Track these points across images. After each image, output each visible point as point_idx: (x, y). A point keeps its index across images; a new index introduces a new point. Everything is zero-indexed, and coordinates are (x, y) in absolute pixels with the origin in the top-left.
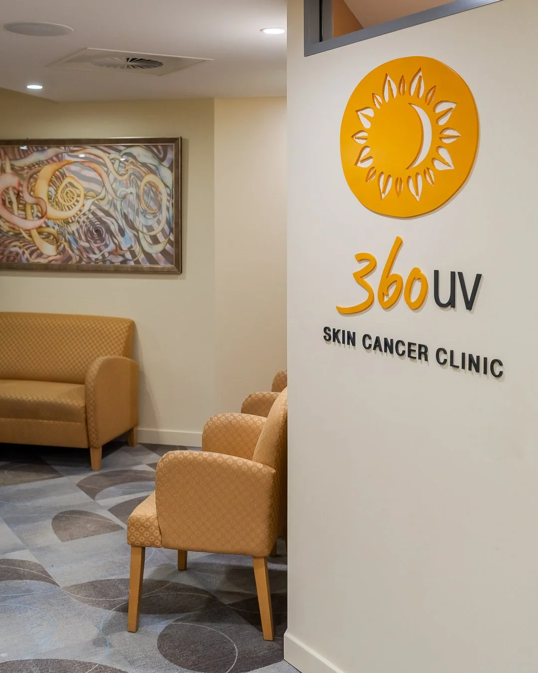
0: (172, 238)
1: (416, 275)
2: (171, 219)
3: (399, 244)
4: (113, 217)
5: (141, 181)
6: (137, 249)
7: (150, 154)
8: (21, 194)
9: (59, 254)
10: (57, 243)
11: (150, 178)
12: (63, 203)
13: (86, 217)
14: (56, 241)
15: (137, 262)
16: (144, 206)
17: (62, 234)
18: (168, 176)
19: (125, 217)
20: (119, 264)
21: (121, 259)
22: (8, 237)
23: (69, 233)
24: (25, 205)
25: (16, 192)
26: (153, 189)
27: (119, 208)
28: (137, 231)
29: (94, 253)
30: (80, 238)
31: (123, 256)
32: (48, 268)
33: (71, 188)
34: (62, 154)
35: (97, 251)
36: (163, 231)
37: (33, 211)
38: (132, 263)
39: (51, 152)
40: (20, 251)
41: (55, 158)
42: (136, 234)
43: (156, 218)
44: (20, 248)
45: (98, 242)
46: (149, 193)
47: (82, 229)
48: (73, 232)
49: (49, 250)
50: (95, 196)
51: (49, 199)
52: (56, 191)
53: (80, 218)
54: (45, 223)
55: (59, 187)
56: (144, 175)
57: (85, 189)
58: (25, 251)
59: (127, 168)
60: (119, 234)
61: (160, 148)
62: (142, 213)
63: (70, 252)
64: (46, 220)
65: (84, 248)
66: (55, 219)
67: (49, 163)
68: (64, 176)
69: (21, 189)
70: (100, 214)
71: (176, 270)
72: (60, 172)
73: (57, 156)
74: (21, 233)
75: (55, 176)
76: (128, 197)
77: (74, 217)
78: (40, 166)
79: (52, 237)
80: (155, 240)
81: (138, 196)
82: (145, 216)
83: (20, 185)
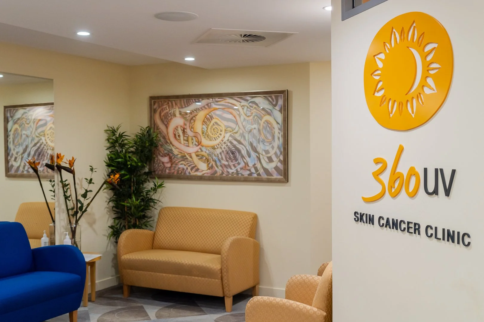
0: (282, 158)
1: (412, 172)
2: (281, 145)
3: (401, 150)
4: (243, 145)
5: (261, 120)
6: (259, 166)
7: (267, 102)
8: (185, 130)
9: (209, 169)
10: (208, 162)
11: (267, 118)
12: (212, 135)
13: (226, 144)
14: (208, 160)
15: (259, 175)
16: (263, 137)
17: (211, 156)
18: (279, 117)
19: (251, 144)
20: (247, 176)
21: (248, 172)
22: (177, 158)
23: (215, 156)
24: (188, 137)
25: (183, 129)
26: (269, 125)
27: (247, 138)
28: (259, 154)
29: (231, 169)
30: (222, 159)
31: (250, 170)
32: (202, 179)
33: (216, 126)
34: (210, 103)
35: (233, 167)
36: (276, 154)
37: (192, 141)
38: (255, 175)
39: (204, 102)
40: (185, 168)
41: (206, 106)
42: (258, 155)
43: (271, 145)
44: (185, 165)
45: (233, 161)
46: (267, 128)
47: (223, 153)
48: (218, 154)
49: (203, 167)
50: (232, 131)
51: (203, 133)
52: (207, 128)
53: (222, 145)
54: (200, 149)
55: (209, 125)
56: (263, 116)
57: (225, 126)
58: (188, 167)
59: (252, 111)
60: (247, 157)
61: (273, 97)
62: (262, 142)
63: (216, 168)
64: (201, 147)
65: (225, 165)
66: (206, 147)
67: (202, 110)
68: (212, 118)
69: (185, 127)
70: (235, 143)
71: (284, 180)
72: (210, 115)
73: (207, 105)
74: (185, 156)
75: (206, 118)
76: (252, 131)
77: (218, 144)
78: (197, 112)
79: (204, 158)
80: (270, 160)
81: (259, 130)
82: (264, 144)
83: (185, 124)
